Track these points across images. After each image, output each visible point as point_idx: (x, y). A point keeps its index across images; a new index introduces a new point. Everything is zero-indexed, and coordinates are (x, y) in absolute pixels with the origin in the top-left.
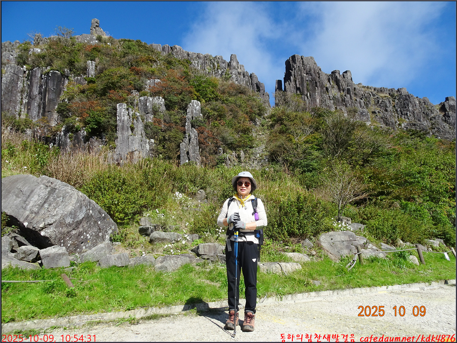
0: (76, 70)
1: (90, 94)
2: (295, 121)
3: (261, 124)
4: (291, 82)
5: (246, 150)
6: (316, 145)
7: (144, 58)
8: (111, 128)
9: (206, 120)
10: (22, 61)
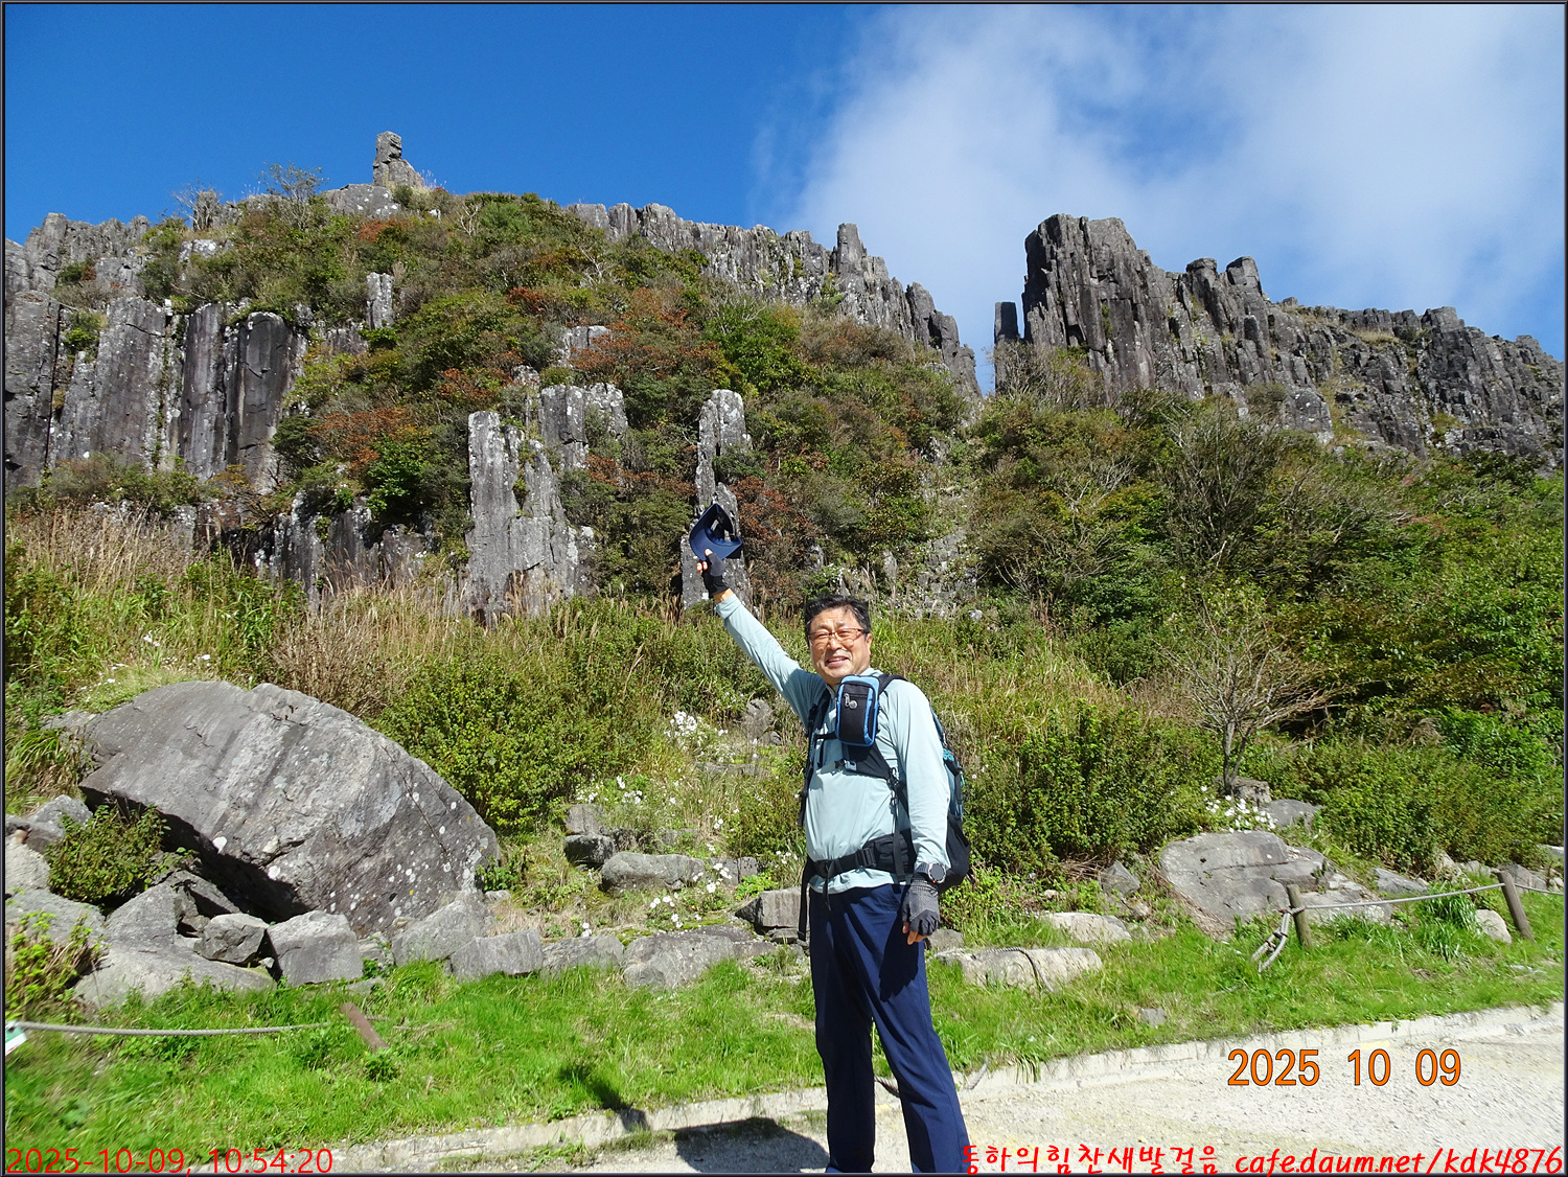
0: (331, 305)
1: (380, 384)
2: (1068, 443)
3: (948, 456)
4: (1047, 308)
5: (902, 550)
6: (1144, 524)
7: (550, 257)
8: (451, 494)
9: (764, 455)
10: (157, 284)
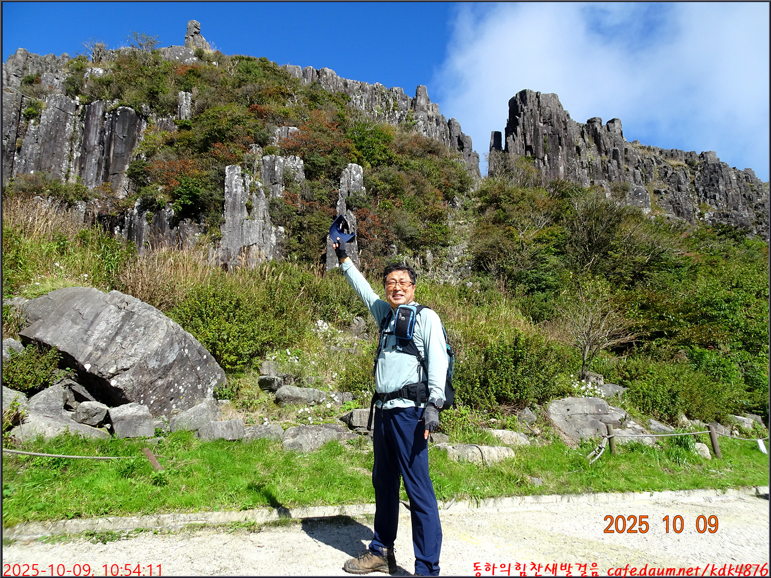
0: (160, 106)
1: (182, 148)
2: (521, 203)
3: (462, 206)
4: (517, 136)
5: (436, 250)
6: (555, 246)
7: (272, 90)
8: (215, 205)
9: (371, 198)
10: (73, 89)
